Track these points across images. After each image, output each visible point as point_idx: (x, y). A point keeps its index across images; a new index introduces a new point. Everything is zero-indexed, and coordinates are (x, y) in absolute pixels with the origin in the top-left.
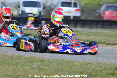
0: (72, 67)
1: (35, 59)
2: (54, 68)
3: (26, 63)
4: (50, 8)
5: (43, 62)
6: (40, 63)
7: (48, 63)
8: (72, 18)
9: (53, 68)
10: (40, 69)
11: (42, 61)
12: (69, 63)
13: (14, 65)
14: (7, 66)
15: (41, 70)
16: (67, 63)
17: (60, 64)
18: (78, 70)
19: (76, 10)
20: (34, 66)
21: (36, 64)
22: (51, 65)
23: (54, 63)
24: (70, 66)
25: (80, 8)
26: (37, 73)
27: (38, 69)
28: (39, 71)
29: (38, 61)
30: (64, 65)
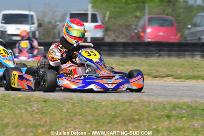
0: (98, 109)
1: (32, 99)
2: (67, 111)
3: (17, 105)
4: (50, 26)
5: (47, 103)
6: (43, 104)
7: (55, 103)
8: (89, 40)
9: (65, 110)
10: (43, 113)
11: (45, 101)
12: (92, 102)
15: (44, 114)
16: (89, 102)
17: (77, 104)
18: (110, 112)
19: (96, 27)
20: (31, 108)
21: (36, 105)
22: (61, 106)
23: (66, 103)
24: (94, 107)
25: (102, 23)
26: (38, 120)
27: (39, 113)
28: (41, 116)
29: (38, 102)
30: (83, 106)
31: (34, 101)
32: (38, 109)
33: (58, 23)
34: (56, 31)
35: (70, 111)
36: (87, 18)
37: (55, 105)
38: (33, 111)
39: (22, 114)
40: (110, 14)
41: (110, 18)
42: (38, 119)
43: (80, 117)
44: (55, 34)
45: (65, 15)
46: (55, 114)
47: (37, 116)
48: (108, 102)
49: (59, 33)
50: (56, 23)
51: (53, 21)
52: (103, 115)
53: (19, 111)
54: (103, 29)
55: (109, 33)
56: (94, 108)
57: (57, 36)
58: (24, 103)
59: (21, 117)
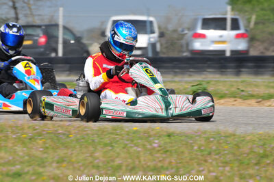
0: (241, 145)
1: (152, 133)
2: (199, 148)
3: (132, 141)
4: (175, 36)
5: (172, 138)
6: (167, 140)
7: (183, 138)
8: (228, 54)
9: (196, 148)
10: (167, 151)
11: (169, 136)
12: (232, 137)
13: (106, 145)
14: (92, 149)
15: (168, 153)
16: (227, 137)
17: (212, 139)
18: (257, 150)
19: (238, 36)
20: (151, 145)
21: (157, 141)
22: (191, 142)
23: (197, 138)
24: (235, 143)
25: (246, 30)
26: (160, 161)
27: (161, 152)
28: (164, 156)
29: (160, 136)
30: (221, 141)
31: (155, 135)
32: (159, 146)
33: (186, 32)
34: (183, 42)
35: (202, 148)
36: (225, 24)
37: (182, 140)
38: (154, 148)
39: (139, 152)
40: (256, 19)
41: (256, 23)
42: (161, 159)
43: (217, 157)
45: (195, 20)
46: (183, 152)
47: (158, 155)
48: (254, 136)
49: (188, 45)
50: (183, 31)
51: (180, 29)
52: (248, 154)
53: (135, 148)
54: (247, 39)
55: (256, 44)
56: (236, 145)
57: (185, 49)
58: (141, 138)
59: (138, 157)
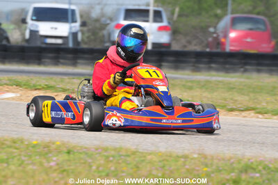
0: (140, 166)
1: (52, 147)
2: (98, 168)
3: (30, 157)
5: (72, 156)
6: (66, 157)
7: (82, 156)
8: (149, 47)
9: (94, 168)
10: (64, 171)
11: (69, 153)
12: (133, 156)
13: (2, 161)
15: (65, 173)
16: (128, 156)
17: (111, 159)
18: (155, 172)
19: (161, 29)
20: (49, 163)
21: (55, 159)
22: (90, 161)
23: (97, 156)
24: (135, 163)
25: (169, 23)
27: (58, 171)
28: (61, 176)
29: (60, 152)
30: (120, 161)
33: (108, 22)
34: (105, 32)
35: (101, 169)
37: (81, 159)
38: (50, 168)
39: (34, 171)
42: (57, 179)
44: (103, 36)
47: (54, 175)
50: (106, 21)
53: (31, 166)
54: (169, 32)
56: (135, 166)
57: (106, 39)
58: (40, 154)
